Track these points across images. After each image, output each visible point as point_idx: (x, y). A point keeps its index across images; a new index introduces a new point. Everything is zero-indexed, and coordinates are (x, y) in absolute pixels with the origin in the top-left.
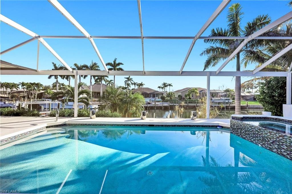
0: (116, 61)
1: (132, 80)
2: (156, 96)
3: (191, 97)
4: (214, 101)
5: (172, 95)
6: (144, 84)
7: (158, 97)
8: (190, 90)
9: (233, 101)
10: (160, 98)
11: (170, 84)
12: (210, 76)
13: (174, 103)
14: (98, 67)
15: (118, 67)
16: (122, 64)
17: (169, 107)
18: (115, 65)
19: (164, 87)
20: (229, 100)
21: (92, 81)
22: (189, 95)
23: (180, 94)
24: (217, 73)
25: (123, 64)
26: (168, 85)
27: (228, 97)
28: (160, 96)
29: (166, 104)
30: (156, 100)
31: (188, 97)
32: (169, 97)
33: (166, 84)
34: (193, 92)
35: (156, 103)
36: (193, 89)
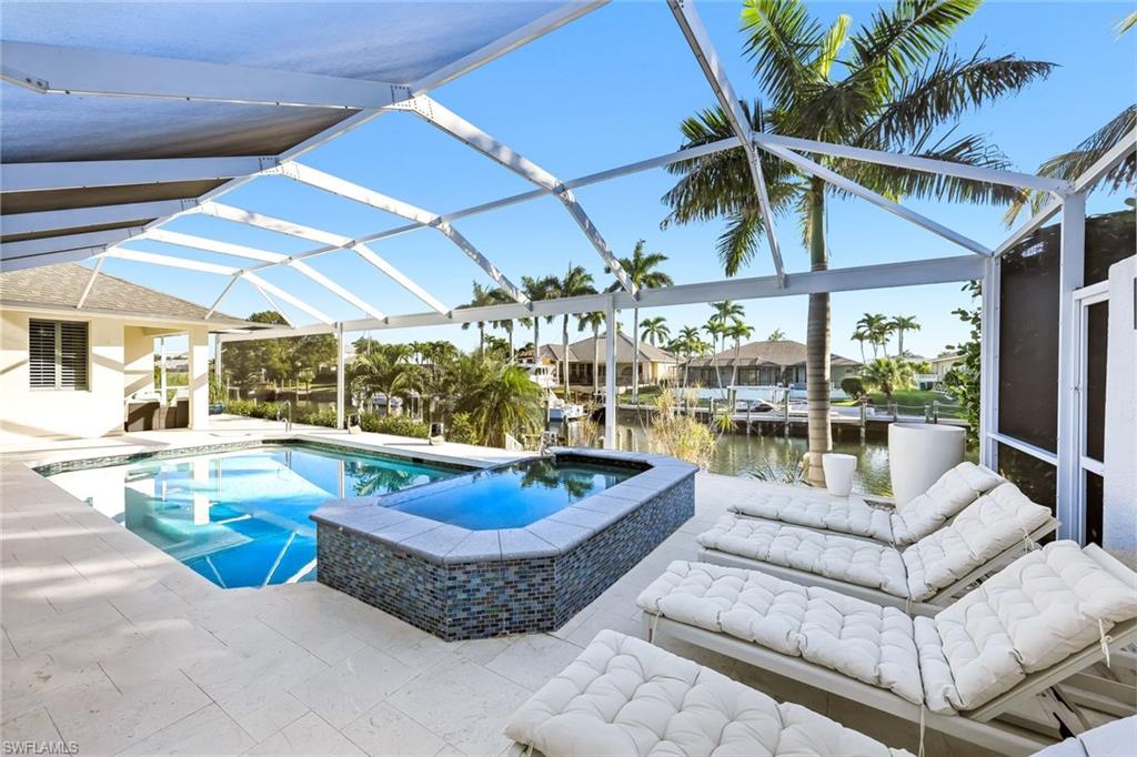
0: (643, 251)
1: (739, 313)
6: (752, 328)
11: (906, 318)
14: (589, 278)
15: (650, 271)
16: (662, 258)
18: (640, 265)
21: (568, 330)
25: (665, 258)
33: (884, 322)
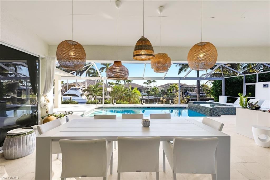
2: (142, 90)
3: (172, 92)
4: (191, 95)
5: (156, 90)
6: (132, 81)
7: (144, 92)
8: (172, 85)
9: (206, 95)
10: (146, 92)
12: (181, 80)
13: (158, 97)
17: (154, 100)
19: (149, 83)
20: (203, 93)
22: (170, 90)
23: (163, 89)
24: (184, 78)
26: (152, 81)
27: (203, 91)
28: (146, 91)
29: (151, 98)
30: (143, 94)
31: (170, 92)
32: (154, 91)
34: (174, 87)
35: (143, 96)
36: (174, 85)
